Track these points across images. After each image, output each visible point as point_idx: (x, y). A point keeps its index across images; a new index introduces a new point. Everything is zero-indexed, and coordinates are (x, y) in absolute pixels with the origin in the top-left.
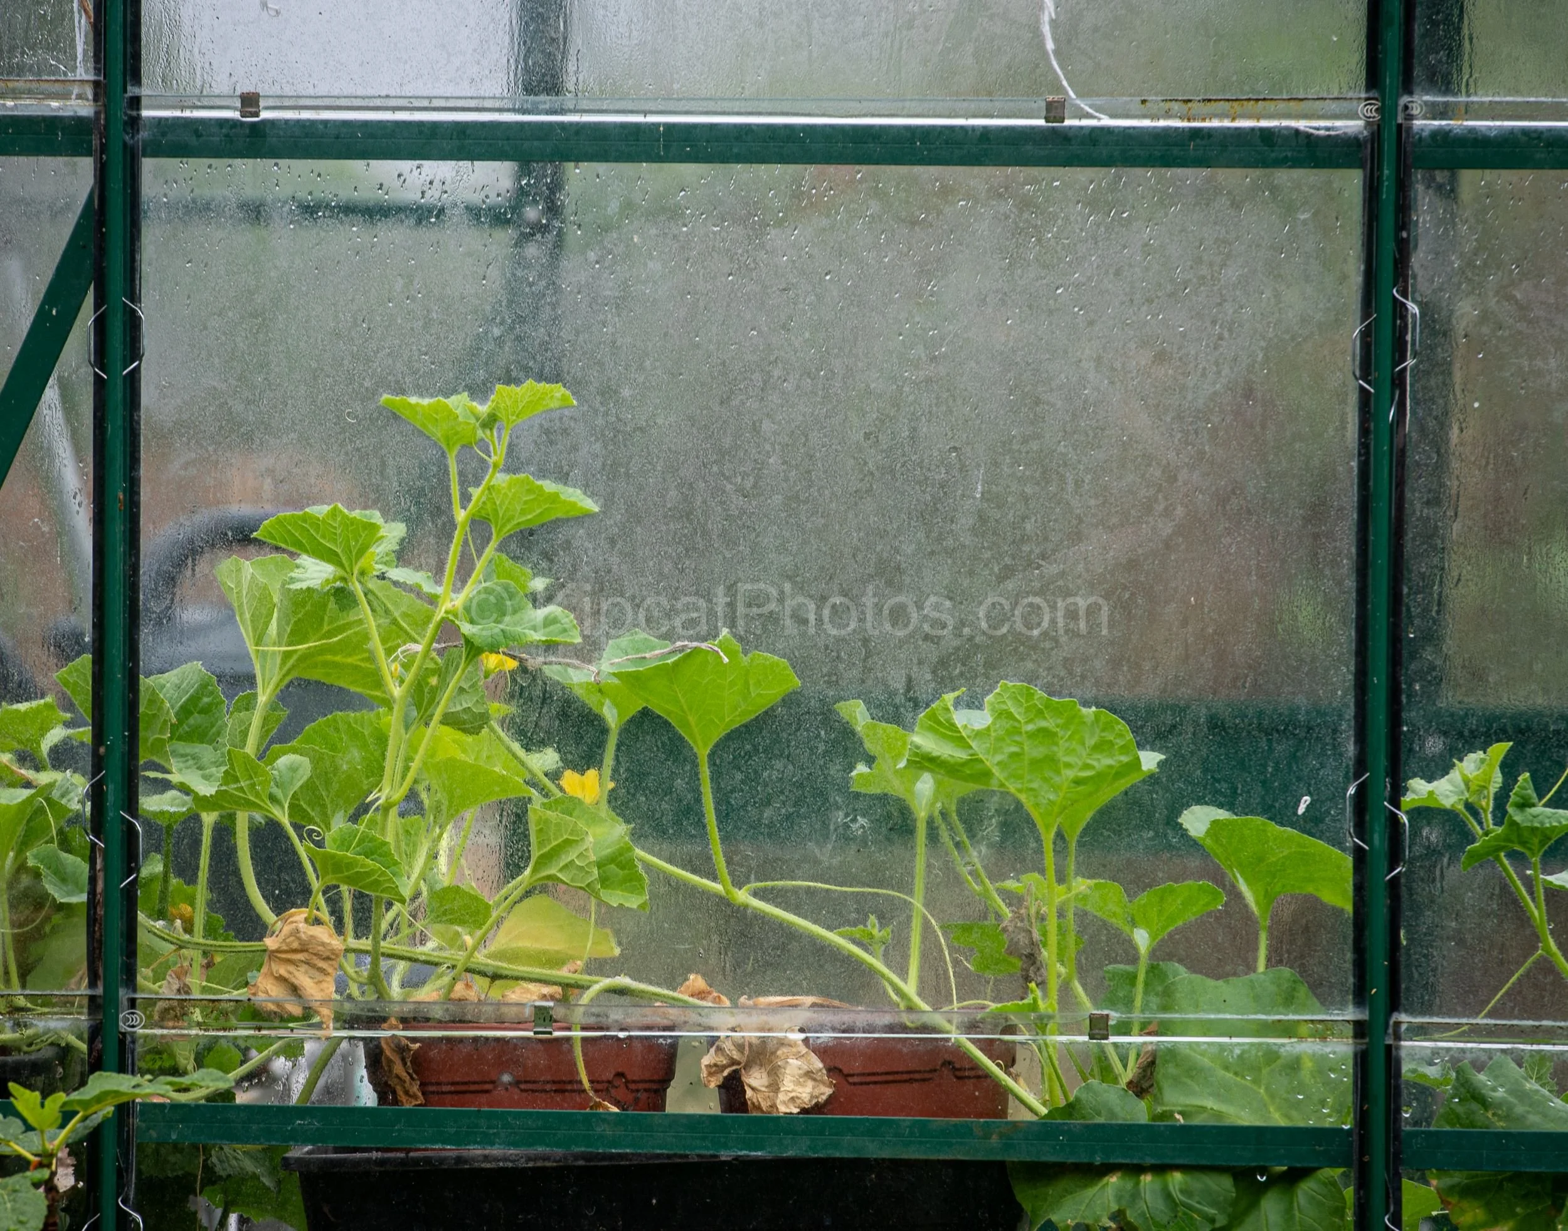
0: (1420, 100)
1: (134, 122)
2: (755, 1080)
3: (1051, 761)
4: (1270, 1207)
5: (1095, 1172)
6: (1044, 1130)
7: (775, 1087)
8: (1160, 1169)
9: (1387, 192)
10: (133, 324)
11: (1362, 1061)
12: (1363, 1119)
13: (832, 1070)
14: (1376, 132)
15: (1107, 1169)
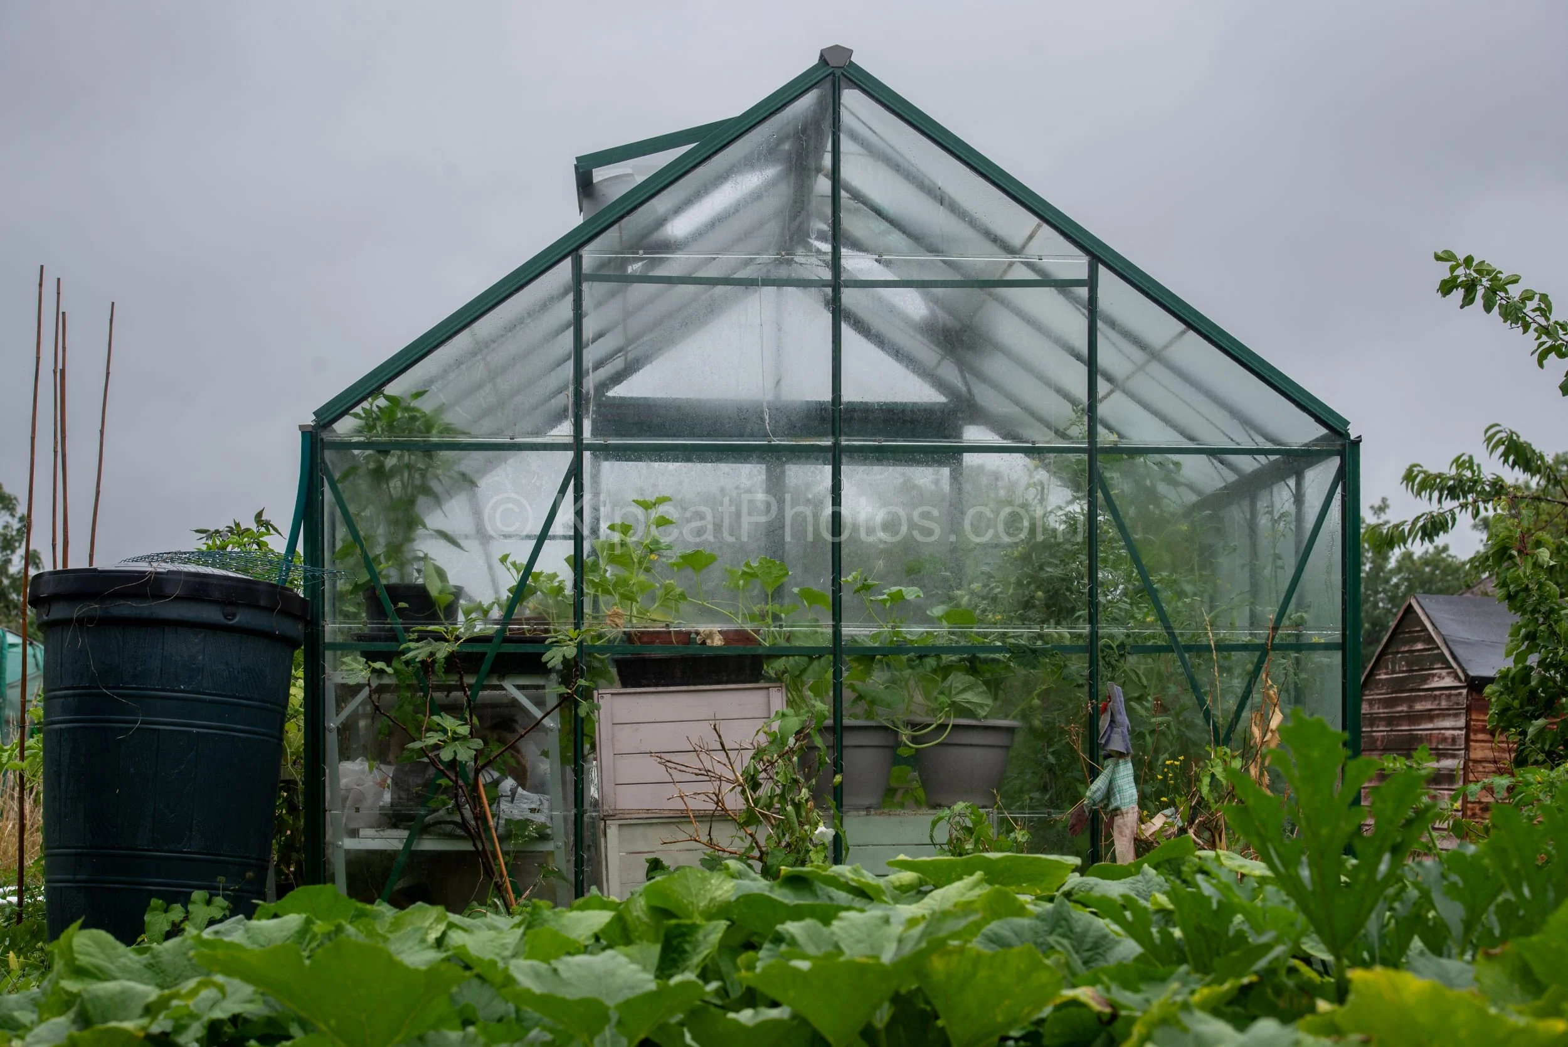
0: (843, 438)
1: (582, 443)
2: (709, 642)
3: (771, 573)
4: (815, 663)
5: (779, 656)
6: (770, 648)
7: (713, 642)
8: (793, 655)
9: (837, 456)
10: (582, 484)
11: (835, 633)
12: (835, 644)
13: (725, 639)
14: (835, 445)
15: (783, 656)
